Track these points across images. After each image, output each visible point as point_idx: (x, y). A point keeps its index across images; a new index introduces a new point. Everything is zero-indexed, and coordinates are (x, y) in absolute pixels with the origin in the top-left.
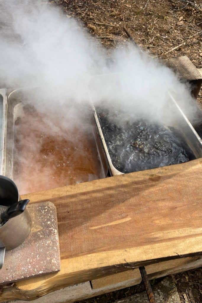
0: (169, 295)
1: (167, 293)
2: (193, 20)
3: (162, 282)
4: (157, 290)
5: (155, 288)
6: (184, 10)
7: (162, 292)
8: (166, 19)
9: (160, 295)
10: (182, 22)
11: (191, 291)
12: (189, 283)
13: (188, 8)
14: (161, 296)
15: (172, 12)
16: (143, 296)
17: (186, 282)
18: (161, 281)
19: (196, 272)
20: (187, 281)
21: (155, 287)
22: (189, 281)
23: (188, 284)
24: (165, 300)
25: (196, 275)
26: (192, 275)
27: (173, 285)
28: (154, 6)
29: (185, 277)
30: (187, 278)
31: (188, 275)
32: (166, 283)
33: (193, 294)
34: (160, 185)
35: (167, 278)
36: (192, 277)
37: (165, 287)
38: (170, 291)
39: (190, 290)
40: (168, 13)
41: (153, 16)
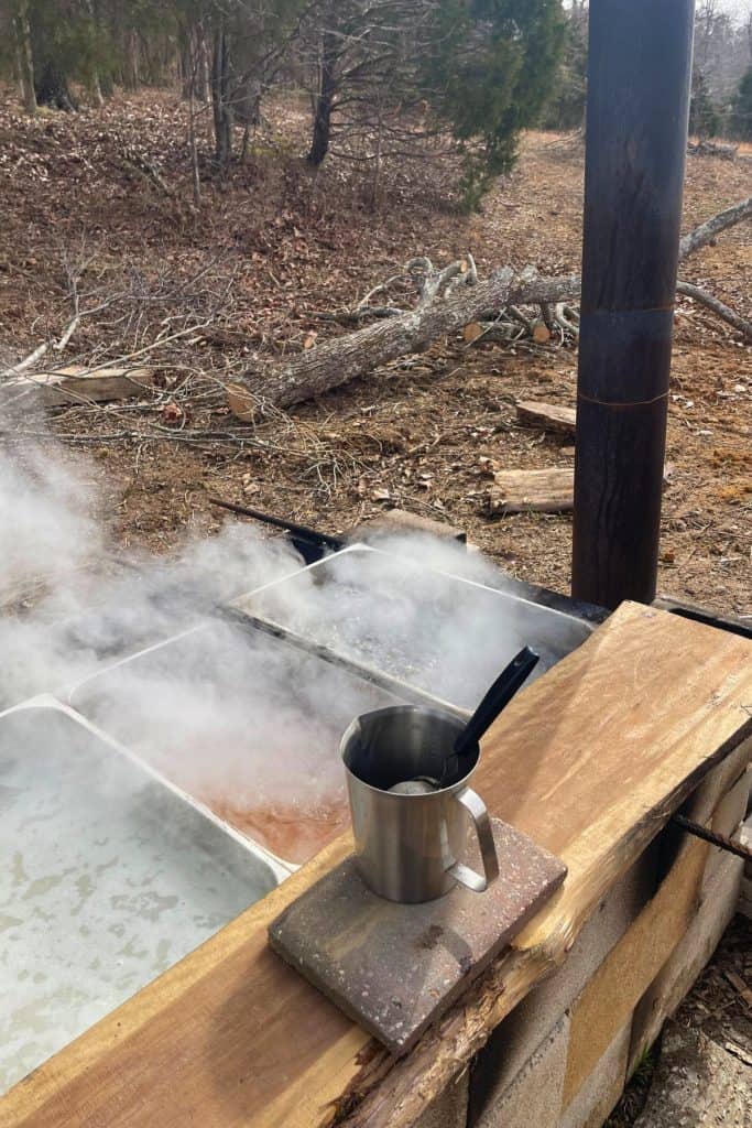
0: (702, 1059)
1: (696, 1060)
2: (276, 474)
3: (666, 1050)
4: (671, 1072)
5: (664, 1072)
6: (241, 458)
7: (683, 1066)
8: (211, 489)
9: (685, 1077)
10: (253, 485)
11: (731, 1029)
12: (714, 1014)
13: (250, 452)
14: (690, 1077)
15: (213, 470)
16: (655, 1111)
17: (706, 1017)
18: (660, 1051)
19: (708, 981)
20: (707, 1011)
21: (660, 1072)
22: (712, 1011)
23: (715, 1017)
24: (706, 1077)
25: (713, 986)
26: (706, 992)
27: (691, 1033)
28: (160, 468)
29: (696, 1008)
30: (701, 1007)
31: (698, 999)
32: (676, 1043)
33: (742, 1033)
34: (581, 688)
35: (668, 1031)
36: (708, 995)
37: (681, 1051)
38: (697, 1048)
39: (728, 1028)
40: (205, 474)
41: (173, 490)
